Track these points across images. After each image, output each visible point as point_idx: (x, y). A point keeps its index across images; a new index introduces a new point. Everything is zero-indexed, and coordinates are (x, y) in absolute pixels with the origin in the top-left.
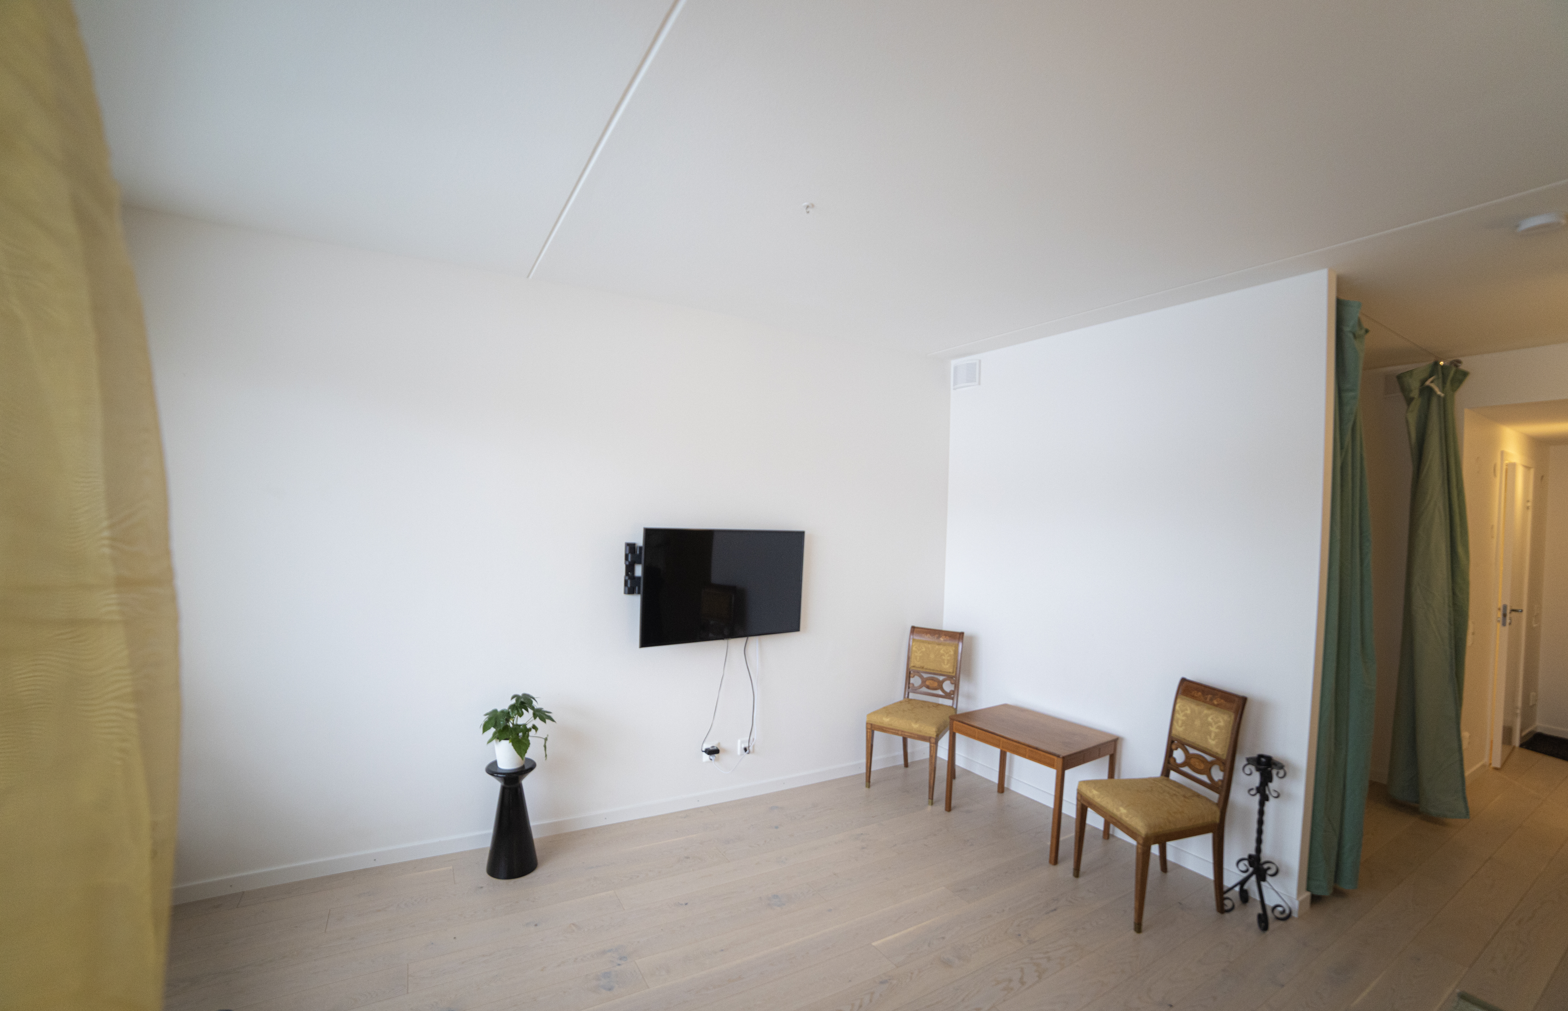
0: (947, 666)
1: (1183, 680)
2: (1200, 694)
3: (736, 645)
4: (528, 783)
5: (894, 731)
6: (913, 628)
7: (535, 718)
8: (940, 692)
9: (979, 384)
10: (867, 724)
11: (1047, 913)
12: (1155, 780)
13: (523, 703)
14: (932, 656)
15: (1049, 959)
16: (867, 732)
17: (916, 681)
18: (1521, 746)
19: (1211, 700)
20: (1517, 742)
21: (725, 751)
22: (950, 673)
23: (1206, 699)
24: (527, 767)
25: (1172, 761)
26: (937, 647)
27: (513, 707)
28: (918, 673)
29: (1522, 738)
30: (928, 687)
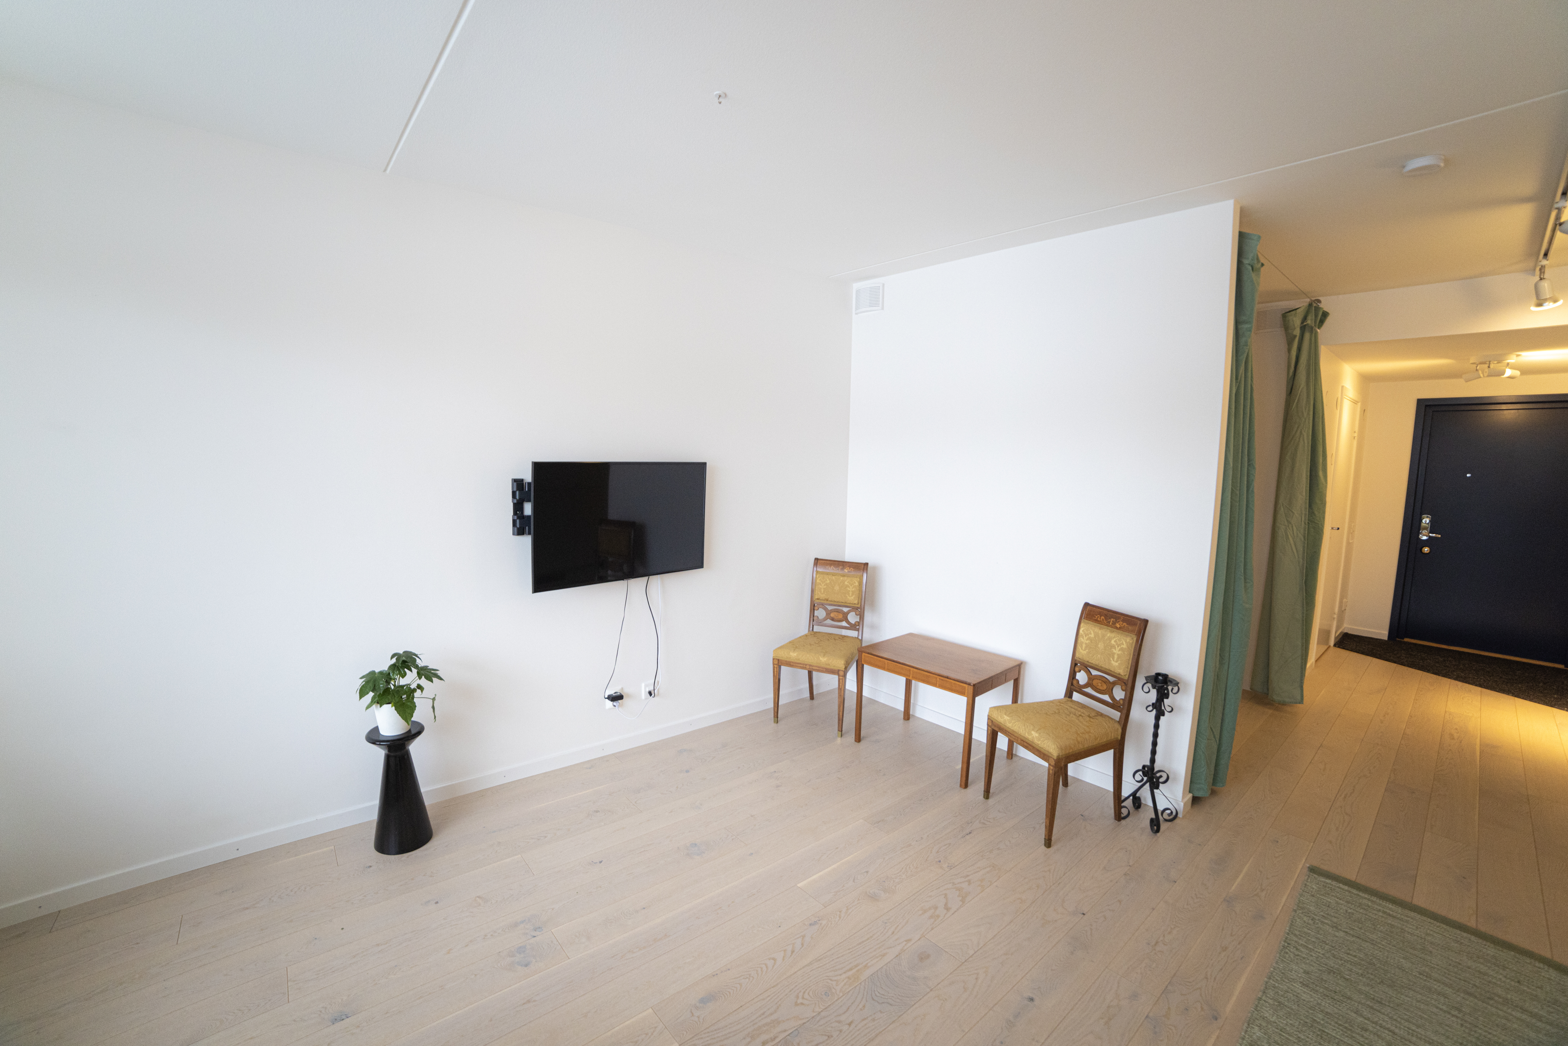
0: (852, 598)
1: (1087, 605)
2: (1103, 617)
3: (636, 585)
4: (414, 748)
5: (802, 666)
6: (817, 560)
7: (420, 678)
8: (844, 624)
9: (883, 309)
10: (773, 659)
11: (964, 837)
12: (1059, 701)
13: (405, 662)
14: (837, 588)
15: (969, 882)
16: (774, 667)
17: (820, 613)
18: (1335, 645)
19: (1114, 623)
20: (1332, 643)
21: (629, 696)
22: (855, 604)
23: (1109, 622)
24: (413, 732)
25: (1075, 682)
26: (841, 579)
27: (393, 667)
28: (823, 606)
29: (1336, 638)
30: (833, 619)
